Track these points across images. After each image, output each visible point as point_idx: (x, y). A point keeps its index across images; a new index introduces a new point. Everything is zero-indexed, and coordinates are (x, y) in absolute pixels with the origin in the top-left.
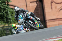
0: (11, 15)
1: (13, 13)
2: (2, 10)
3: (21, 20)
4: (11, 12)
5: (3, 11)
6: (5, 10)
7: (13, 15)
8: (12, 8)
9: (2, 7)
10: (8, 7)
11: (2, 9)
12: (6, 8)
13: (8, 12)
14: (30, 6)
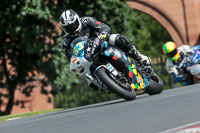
0: (135, 33)
1: (139, 27)
2: (104, 15)
3: (78, 59)
4: (134, 21)
6: (115, 15)
7: (139, 31)
8: (135, 10)
9: (104, 7)
10: (125, 6)
11: (103, 11)
12: (117, 10)
13: (123, 22)
14: (193, 4)
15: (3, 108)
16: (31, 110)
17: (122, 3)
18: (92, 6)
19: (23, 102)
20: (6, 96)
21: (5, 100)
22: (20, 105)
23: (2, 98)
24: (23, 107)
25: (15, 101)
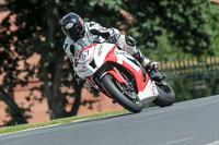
15: (68, 109)
16: (100, 111)
19: (91, 102)
20: (71, 95)
21: (71, 100)
22: (88, 105)
23: (68, 97)
24: (90, 108)
25: (82, 101)
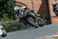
2: (9, 7)
5: (11, 8)
9: (9, 5)
12: (13, 6)
14: (35, 4)
17: (15, 3)
18: (6, 4)
